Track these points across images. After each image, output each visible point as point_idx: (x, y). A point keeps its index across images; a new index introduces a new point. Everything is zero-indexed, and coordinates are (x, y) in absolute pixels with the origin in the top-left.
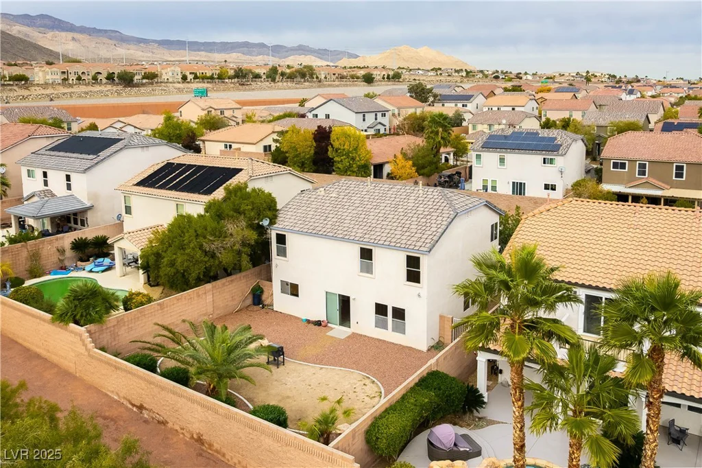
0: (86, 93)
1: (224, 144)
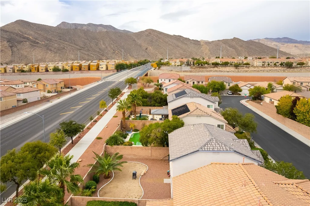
0: (270, 70)
1: (270, 98)
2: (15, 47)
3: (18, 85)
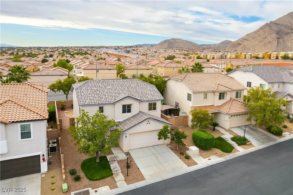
2: (282, 38)
3: (219, 65)
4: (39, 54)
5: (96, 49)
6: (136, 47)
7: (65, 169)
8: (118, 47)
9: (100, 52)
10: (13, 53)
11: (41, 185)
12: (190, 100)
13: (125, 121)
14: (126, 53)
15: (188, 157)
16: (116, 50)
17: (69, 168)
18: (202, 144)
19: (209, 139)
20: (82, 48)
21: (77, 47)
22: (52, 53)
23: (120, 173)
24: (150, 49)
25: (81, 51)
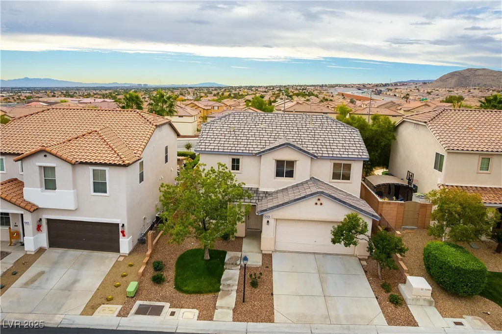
4: (247, 95)
5: (328, 88)
6: (395, 85)
7: (151, 256)
8: (363, 85)
9: (332, 93)
10: (218, 94)
11: (108, 275)
12: (440, 170)
13: (277, 192)
14: (375, 95)
15: (397, 301)
16: (359, 89)
17: (158, 257)
18: (445, 279)
19: (466, 272)
20: (308, 88)
21: (300, 86)
22: (263, 94)
23: (233, 292)
24: (420, 88)
25: (304, 91)
